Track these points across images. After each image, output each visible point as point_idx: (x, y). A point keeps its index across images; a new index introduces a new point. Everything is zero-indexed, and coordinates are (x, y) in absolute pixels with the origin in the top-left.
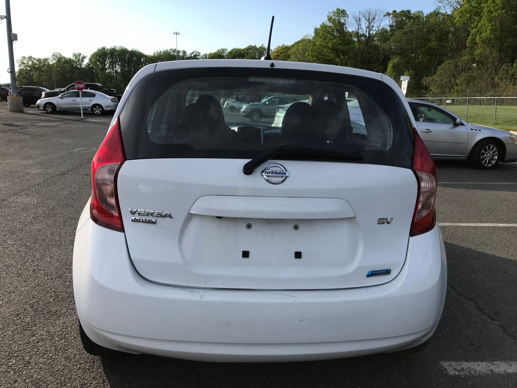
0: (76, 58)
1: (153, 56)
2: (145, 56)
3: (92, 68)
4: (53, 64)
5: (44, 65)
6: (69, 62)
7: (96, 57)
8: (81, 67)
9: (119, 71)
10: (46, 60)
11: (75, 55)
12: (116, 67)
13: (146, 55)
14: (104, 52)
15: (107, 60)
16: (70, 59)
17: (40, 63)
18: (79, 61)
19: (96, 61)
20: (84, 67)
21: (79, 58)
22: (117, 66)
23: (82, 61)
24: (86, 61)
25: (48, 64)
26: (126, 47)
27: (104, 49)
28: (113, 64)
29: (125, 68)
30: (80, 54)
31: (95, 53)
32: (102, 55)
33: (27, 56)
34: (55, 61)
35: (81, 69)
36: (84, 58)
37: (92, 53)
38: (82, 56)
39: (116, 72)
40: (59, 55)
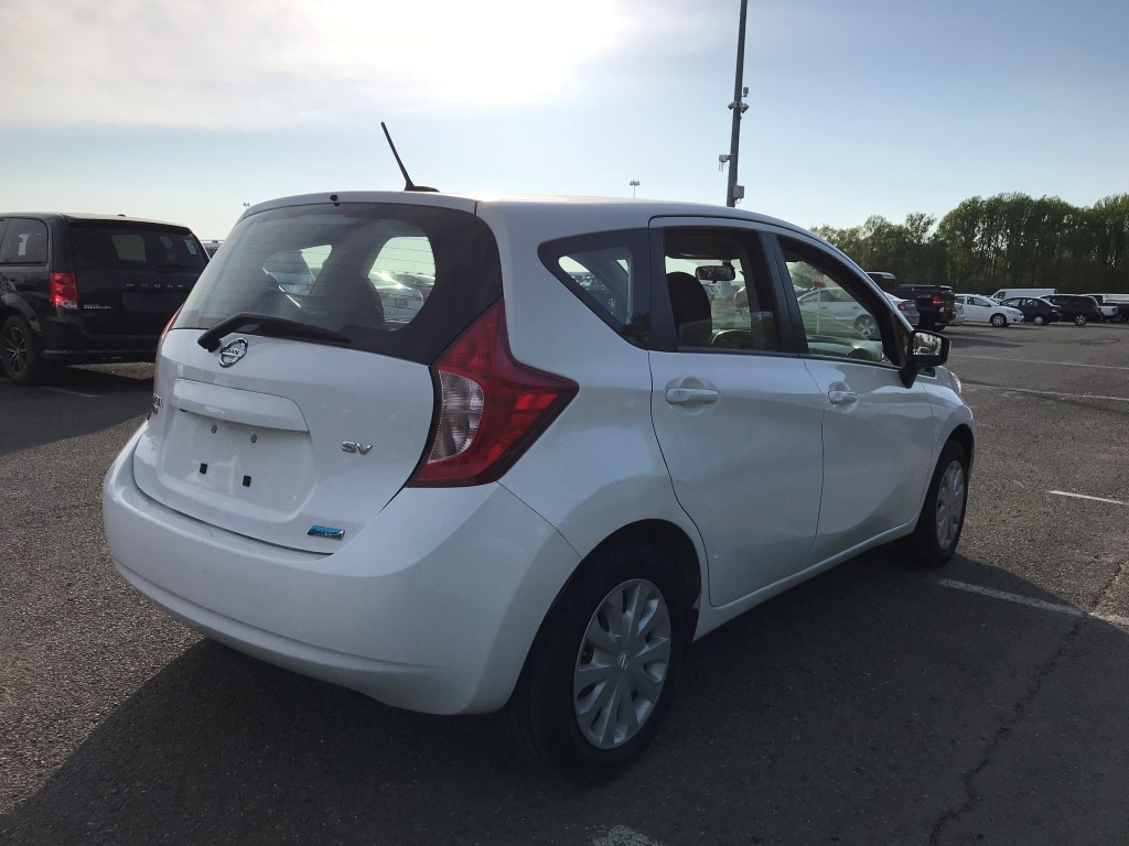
0: (912, 224)
1: (1095, 209)
2: (1075, 211)
3: (943, 243)
4: (866, 240)
5: (850, 242)
6: (898, 233)
7: (956, 219)
8: (919, 241)
9: (1004, 247)
10: (854, 232)
11: (911, 219)
12: (997, 238)
13: (1077, 209)
14: (975, 208)
15: (981, 225)
16: (901, 227)
17: (842, 239)
18: (917, 232)
19: (954, 228)
20: (927, 242)
21: (919, 223)
22: (1000, 237)
23: (925, 230)
24: (933, 229)
25: (857, 239)
26: (1027, 194)
27: (974, 201)
28: (990, 233)
29: (1018, 241)
30: (922, 217)
31: (955, 211)
32: (968, 216)
33: (820, 227)
34: (869, 234)
35: (920, 247)
36: (929, 223)
37: (947, 213)
38: (925, 220)
39: (997, 250)
40: (879, 221)
